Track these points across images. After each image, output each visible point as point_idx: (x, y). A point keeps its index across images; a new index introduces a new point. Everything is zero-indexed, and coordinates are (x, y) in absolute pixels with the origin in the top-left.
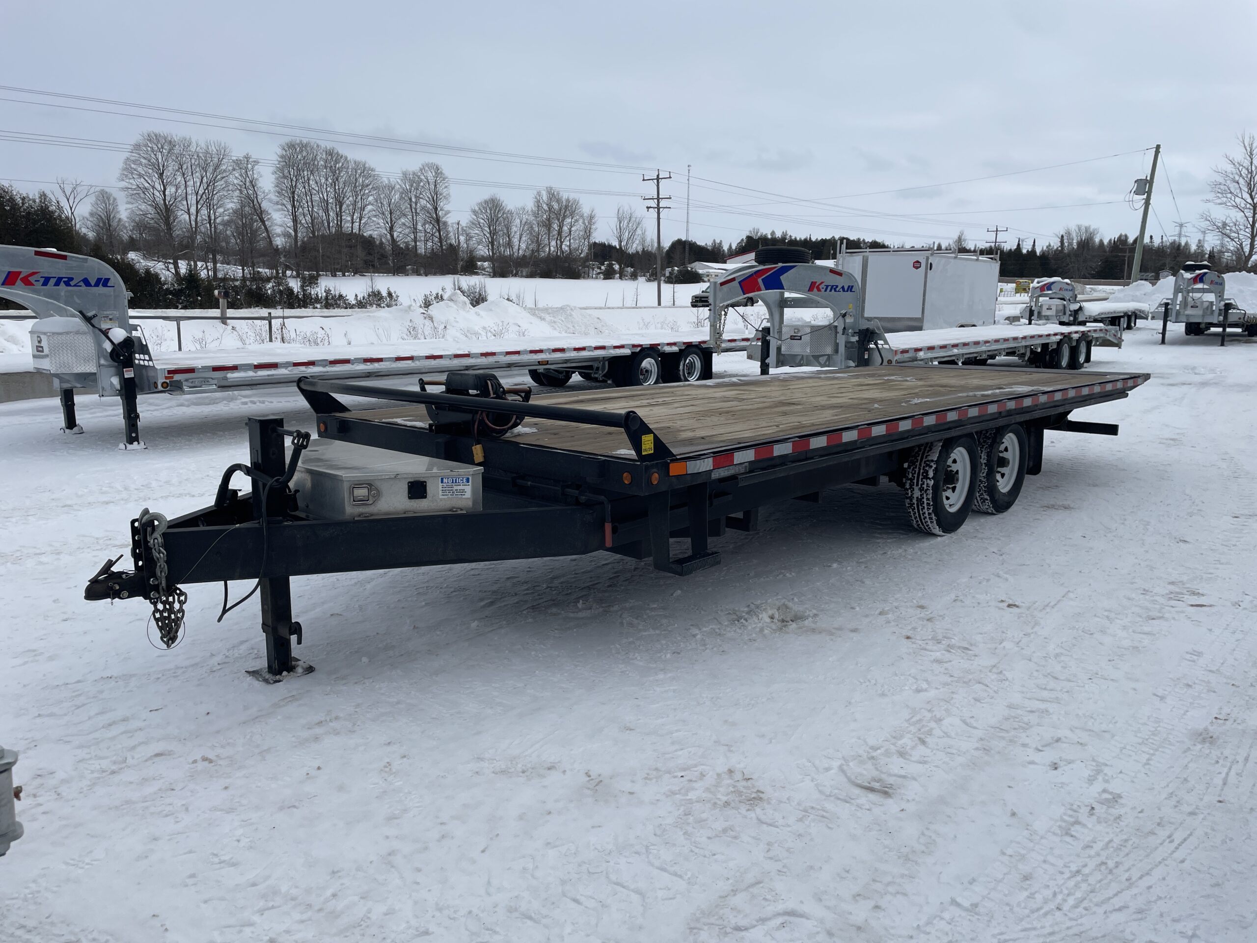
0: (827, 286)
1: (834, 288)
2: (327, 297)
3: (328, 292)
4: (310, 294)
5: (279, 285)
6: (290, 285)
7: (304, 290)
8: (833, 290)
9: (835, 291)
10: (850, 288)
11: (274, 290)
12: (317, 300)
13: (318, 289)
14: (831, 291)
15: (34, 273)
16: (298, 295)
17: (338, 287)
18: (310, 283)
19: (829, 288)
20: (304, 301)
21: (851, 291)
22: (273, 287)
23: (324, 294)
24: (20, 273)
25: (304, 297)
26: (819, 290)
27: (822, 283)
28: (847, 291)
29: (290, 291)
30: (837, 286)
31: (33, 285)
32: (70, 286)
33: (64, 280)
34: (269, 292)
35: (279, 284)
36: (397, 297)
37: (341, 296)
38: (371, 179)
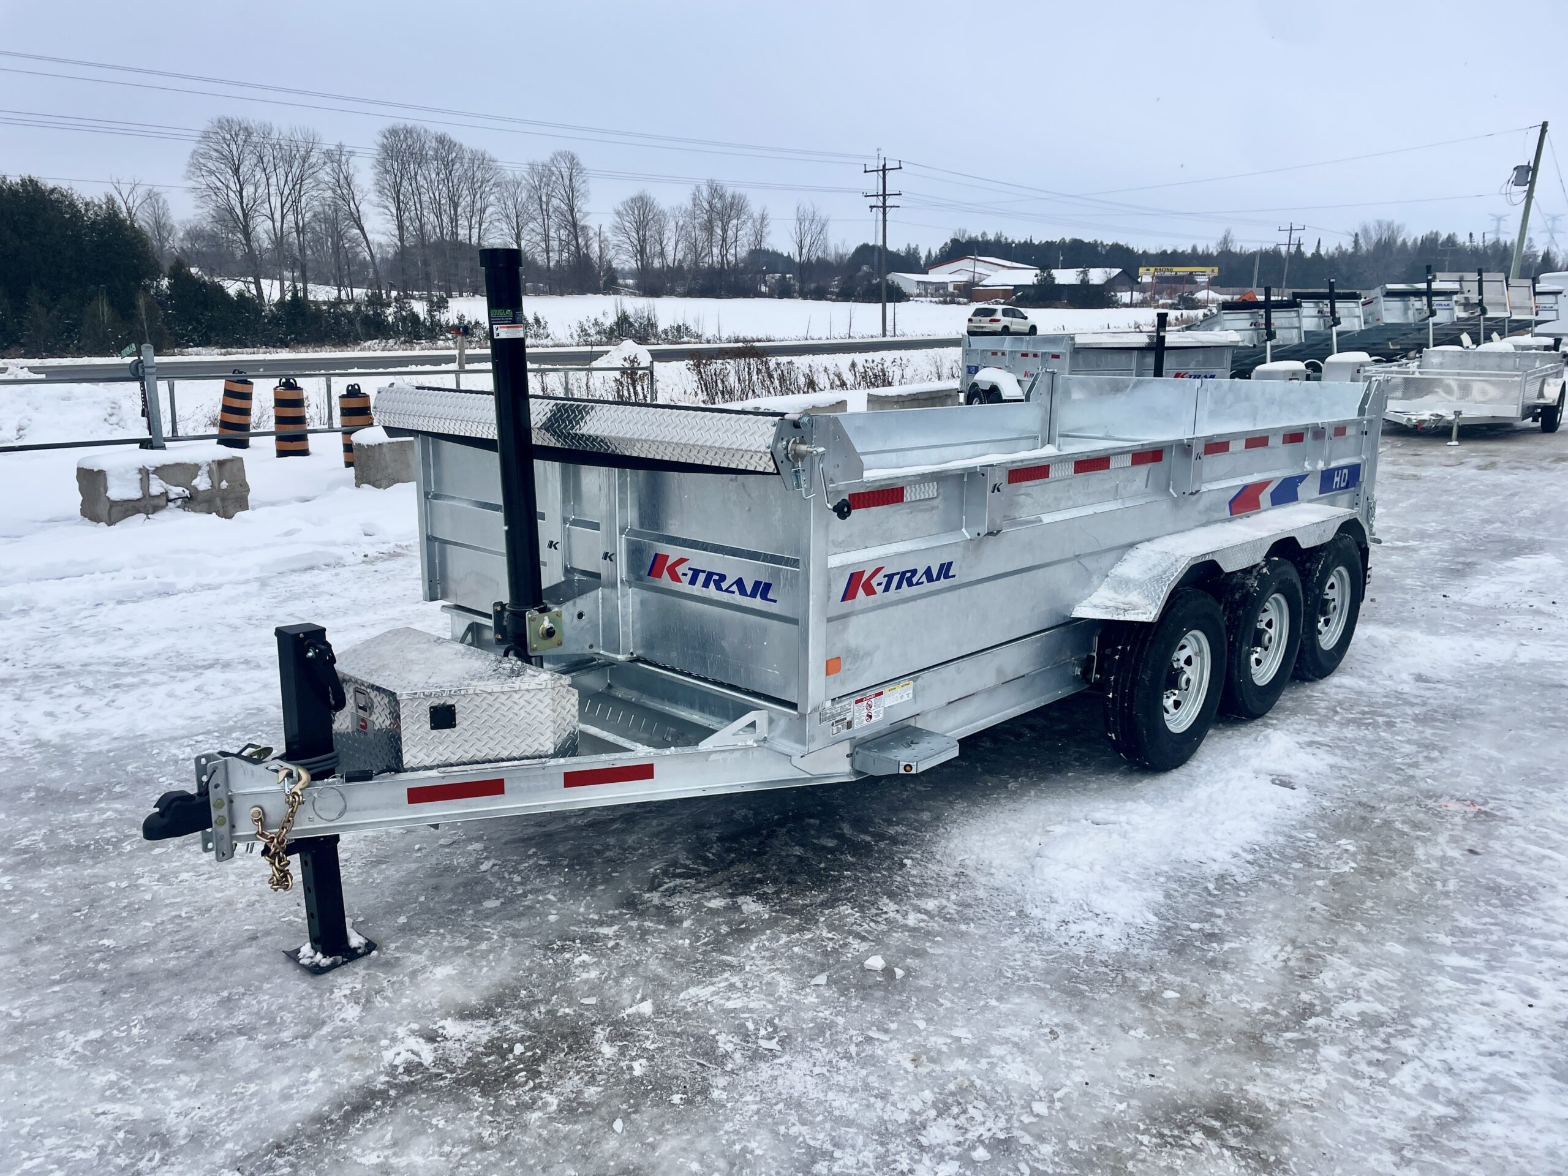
38: (491, 172)
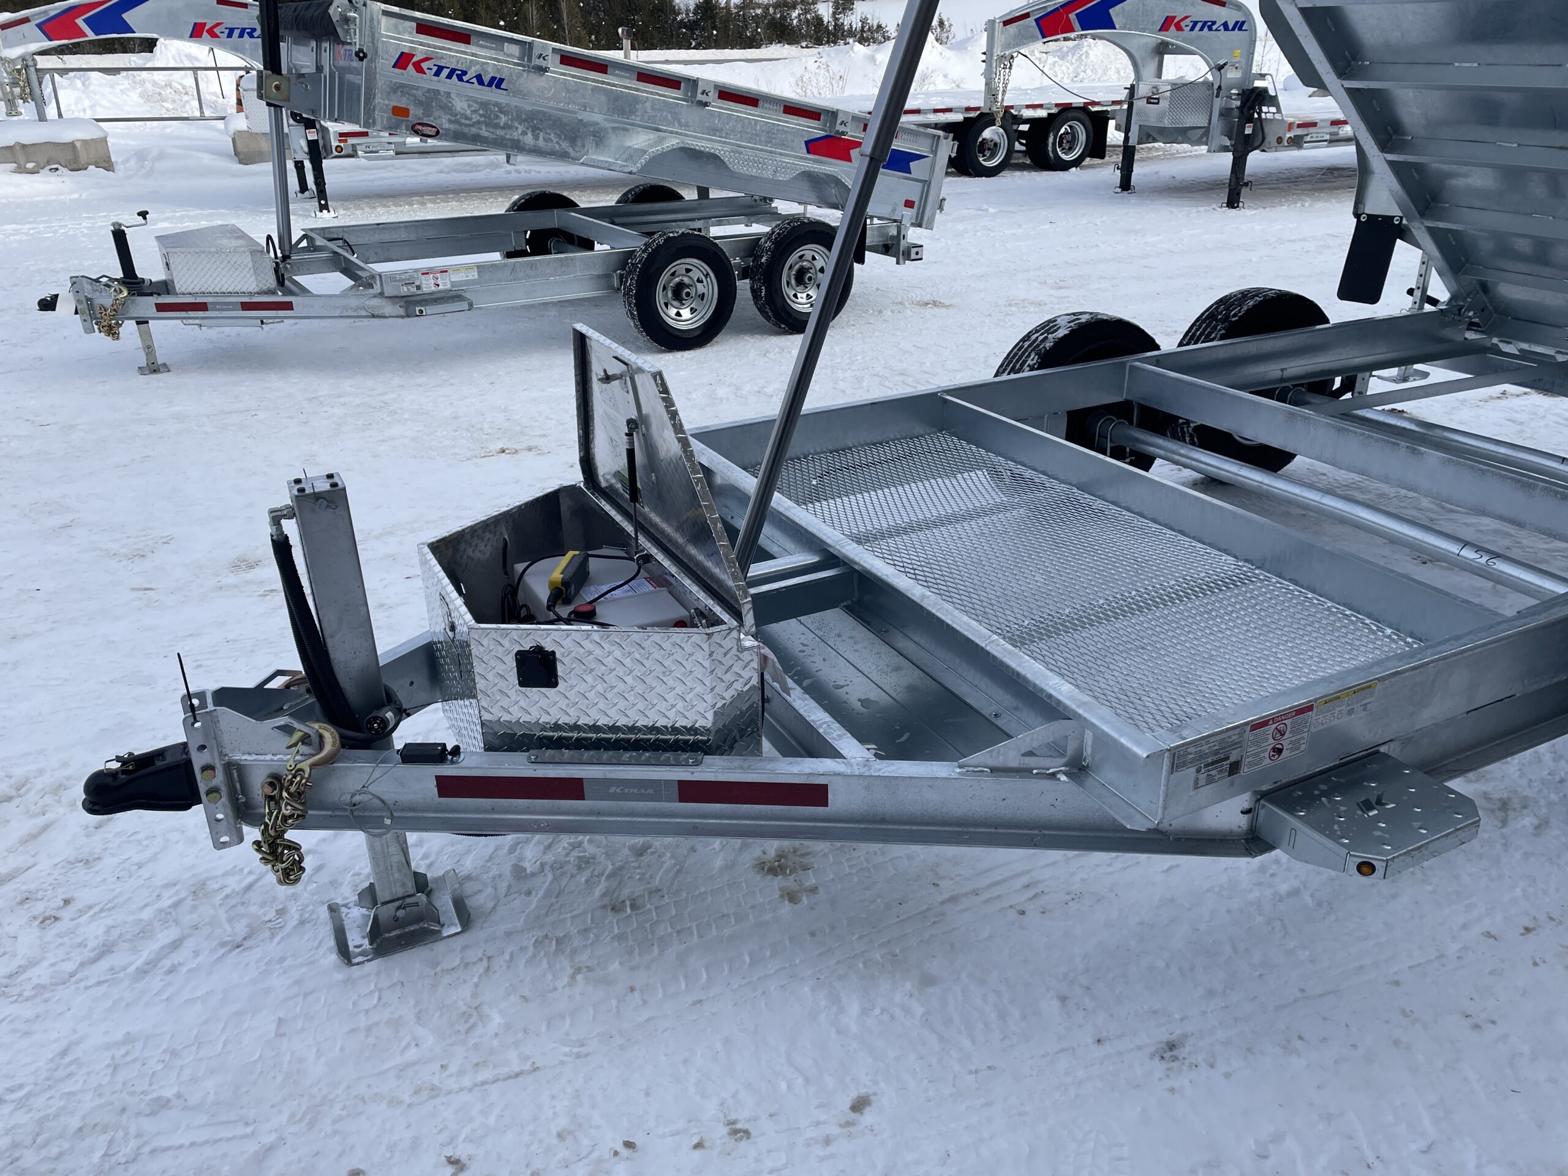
0: (1195, 23)
1: (1209, 25)
2: (862, 30)
3: (864, 21)
4: (843, 24)
5: (806, 13)
6: (820, 13)
7: (836, 19)
8: (1206, 29)
9: (1210, 29)
10: (1239, 26)
11: (800, 20)
12: (851, 33)
13: (853, 18)
14: (1202, 29)
15: (218, 24)
16: (827, 26)
17: (877, 14)
18: (844, 9)
19: (1199, 25)
20: (835, 35)
21: (1240, 29)
22: (799, 15)
23: (860, 24)
24: (205, 24)
25: (835, 29)
26: (1179, 28)
27: (1186, 18)
28: (1233, 29)
29: (819, 20)
30: (1214, 23)
31: (218, 37)
32: (253, 37)
33: (248, 30)
34: (795, 22)
35: (806, 11)
36: (951, 25)
37: (879, 26)
